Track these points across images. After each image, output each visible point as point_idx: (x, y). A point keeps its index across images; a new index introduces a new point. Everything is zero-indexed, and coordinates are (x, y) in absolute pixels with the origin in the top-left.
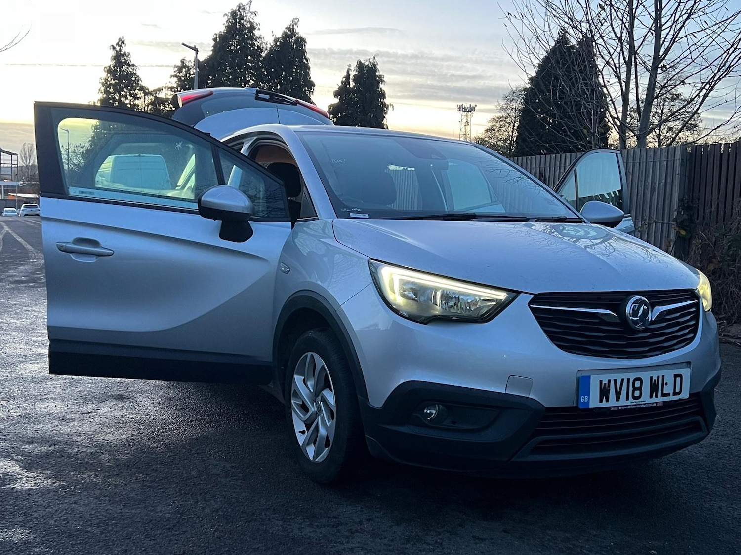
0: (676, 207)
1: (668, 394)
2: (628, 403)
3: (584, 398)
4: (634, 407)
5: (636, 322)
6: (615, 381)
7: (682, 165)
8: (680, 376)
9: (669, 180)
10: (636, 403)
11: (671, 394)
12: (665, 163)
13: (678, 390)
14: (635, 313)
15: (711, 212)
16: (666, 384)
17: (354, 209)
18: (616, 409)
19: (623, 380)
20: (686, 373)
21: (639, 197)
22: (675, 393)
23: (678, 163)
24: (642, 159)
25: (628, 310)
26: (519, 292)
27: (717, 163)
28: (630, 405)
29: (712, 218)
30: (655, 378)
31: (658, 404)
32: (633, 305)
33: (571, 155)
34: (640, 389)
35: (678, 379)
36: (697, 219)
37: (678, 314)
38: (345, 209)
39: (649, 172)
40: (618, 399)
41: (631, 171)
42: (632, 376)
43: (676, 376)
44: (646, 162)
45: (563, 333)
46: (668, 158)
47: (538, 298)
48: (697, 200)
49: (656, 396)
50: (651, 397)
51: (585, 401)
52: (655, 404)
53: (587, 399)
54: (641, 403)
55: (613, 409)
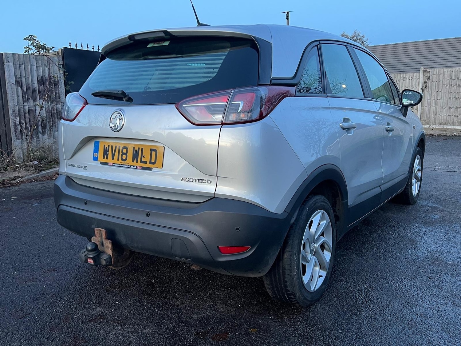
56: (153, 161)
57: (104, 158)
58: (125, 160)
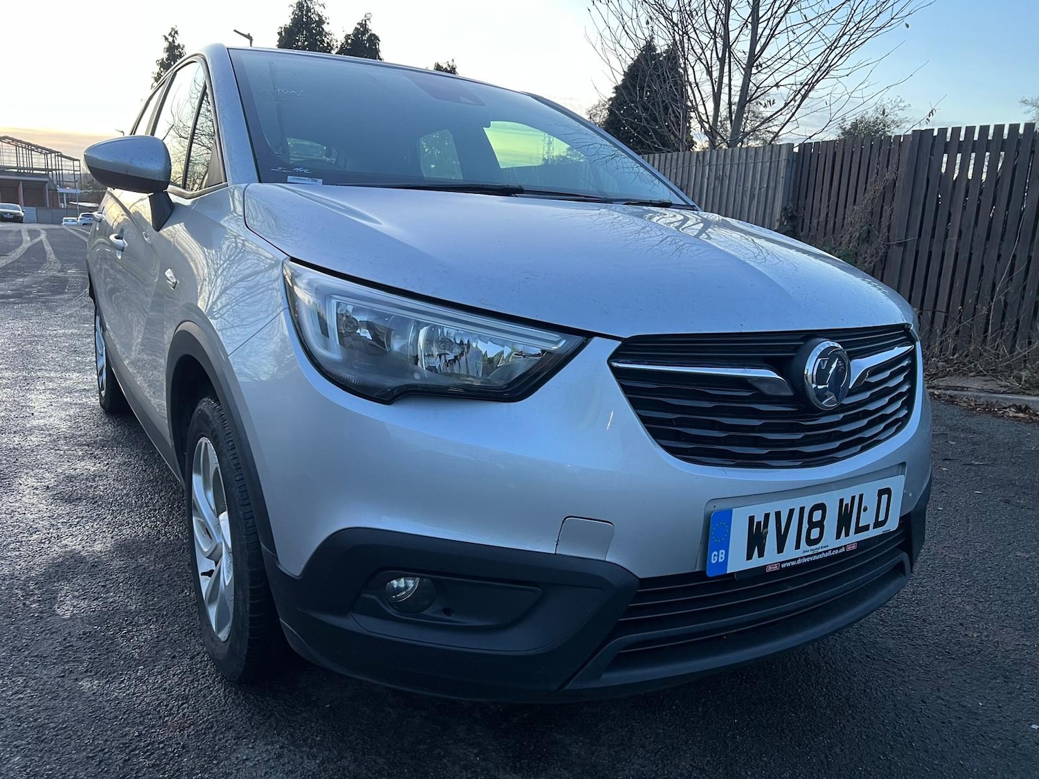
0: (778, 217)
1: (866, 528)
2: (799, 553)
3: (718, 556)
4: (808, 559)
5: (821, 395)
6: (778, 514)
7: (787, 166)
8: (887, 491)
9: (772, 184)
10: (811, 553)
11: (871, 526)
12: (768, 164)
13: (881, 518)
14: (821, 375)
15: (818, 222)
16: (865, 509)
17: (297, 169)
18: (776, 568)
19: (792, 511)
20: (897, 484)
21: (736, 205)
22: (878, 524)
23: (783, 164)
24: (741, 161)
25: (810, 368)
26: (589, 335)
27: (829, 163)
28: (801, 558)
29: (819, 229)
30: (847, 501)
31: (849, 549)
32: (819, 360)
33: (660, 156)
34: (820, 525)
35: (885, 497)
36: (802, 231)
37: (887, 373)
38: (281, 168)
39: (749, 175)
40: (780, 549)
41: (728, 174)
42: (808, 502)
43: (881, 493)
44: (746, 164)
45: (679, 422)
46: (771, 158)
47: (630, 348)
48: (803, 209)
49: (847, 535)
50: (838, 537)
51: (720, 560)
52: (843, 550)
53: (723, 556)
54: (820, 551)
55: (770, 569)
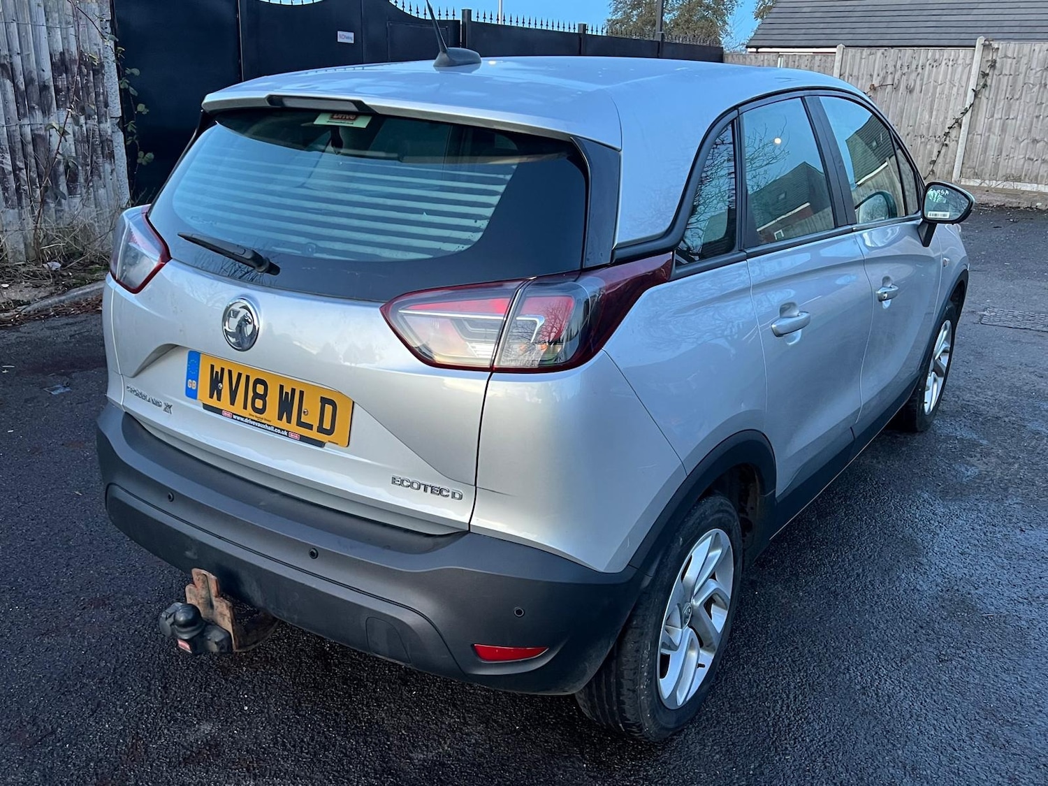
56: (327, 426)
57: (211, 396)
58: (262, 411)
